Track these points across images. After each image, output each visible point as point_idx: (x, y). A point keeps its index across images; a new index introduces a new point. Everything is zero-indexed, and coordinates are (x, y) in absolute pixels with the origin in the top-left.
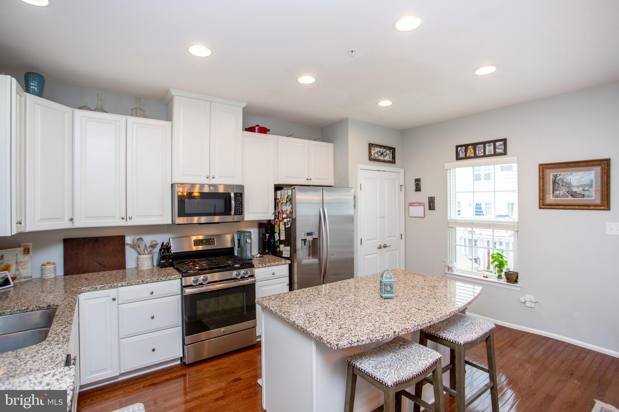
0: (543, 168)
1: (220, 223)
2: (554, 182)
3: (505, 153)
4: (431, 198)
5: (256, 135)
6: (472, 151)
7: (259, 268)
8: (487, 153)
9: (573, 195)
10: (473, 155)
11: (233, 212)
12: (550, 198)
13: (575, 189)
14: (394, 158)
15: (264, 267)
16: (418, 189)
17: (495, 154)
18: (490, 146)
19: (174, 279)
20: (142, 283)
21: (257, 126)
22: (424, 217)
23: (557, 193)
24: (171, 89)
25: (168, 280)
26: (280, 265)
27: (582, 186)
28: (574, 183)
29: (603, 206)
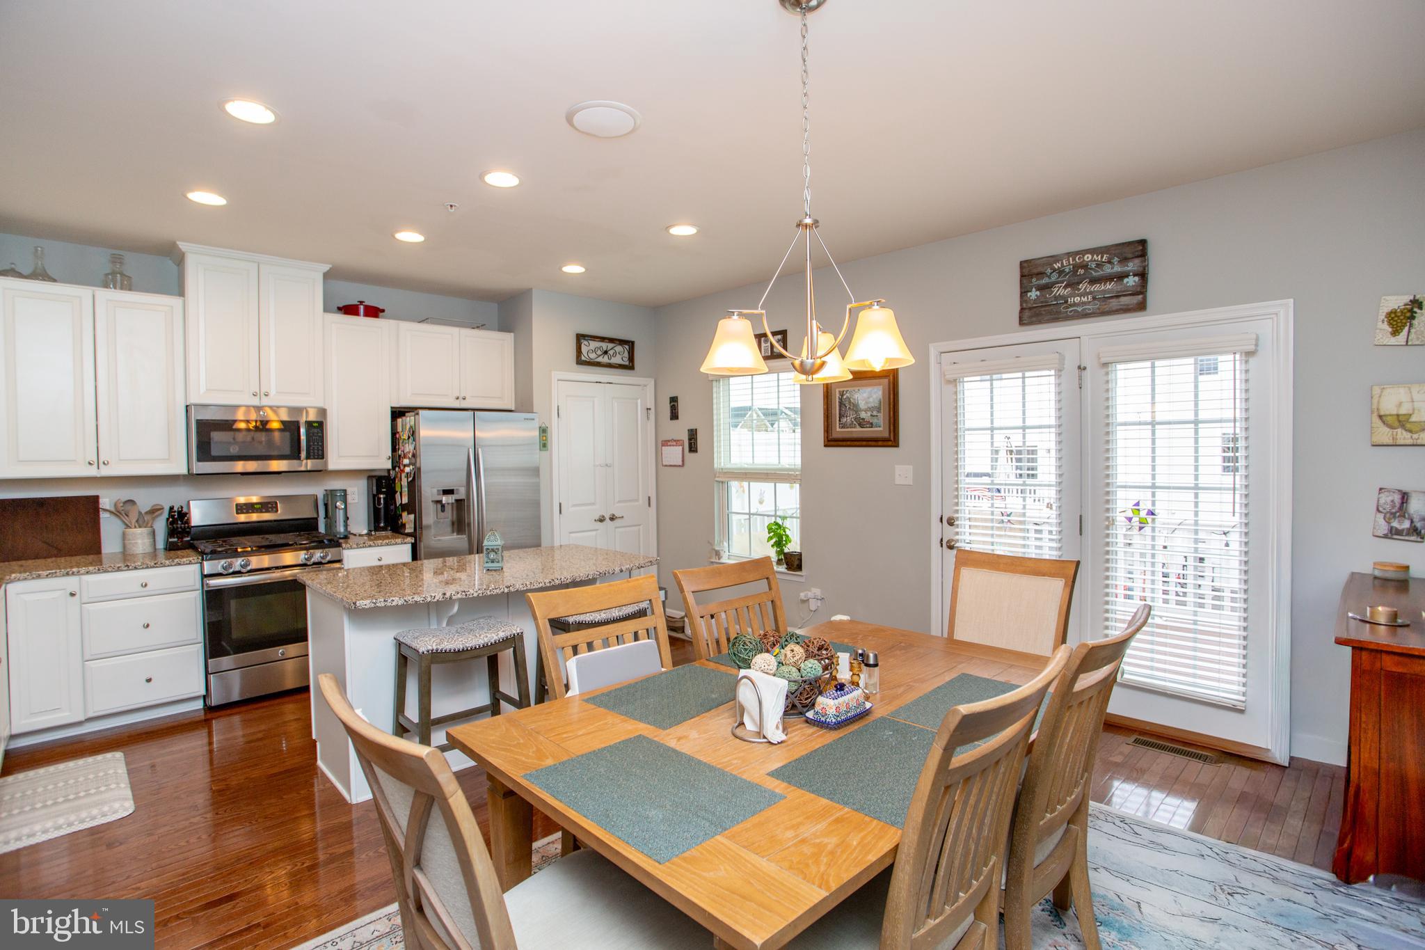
1: (283, 474)
2: (841, 403)
3: (784, 354)
4: (692, 430)
5: (361, 321)
7: (351, 548)
9: (861, 423)
11: (303, 454)
12: (838, 431)
13: (863, 415)
14: (631, 359)
15: (361, 547)
16: (674, 416)
18: (766, 341)
19: (187, 564)
20: (126, 568)
21: (361, 302)
22: (683, 465)
23: (844, 420)
24: (178, 243)
25: (175, 565)
26: (393, 544)
27: (871, 409)
28: (862, 405)
29: (891, 440)
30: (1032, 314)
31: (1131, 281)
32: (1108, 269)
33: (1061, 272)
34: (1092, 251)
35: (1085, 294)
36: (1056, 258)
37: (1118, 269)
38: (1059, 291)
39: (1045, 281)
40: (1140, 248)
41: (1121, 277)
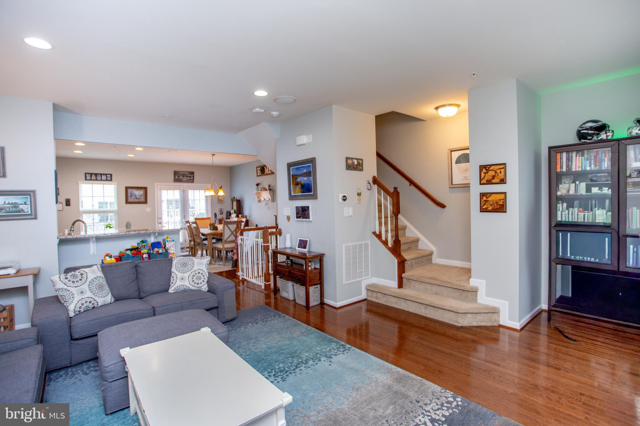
0: (127, 188)
2: (131, 194)
3: (111, 180)
4: (68, 199)
6: (95, 177)
8: (103, 179)
9: (137, 198)
10: (95, 179)
12: (130, 200)
13: (137, 197)
17: (107, 180)
18: (104, 176)
22: (64, 210)
23: (132, 198)
27: (140, 196)
28: (137, 194)
29: (146, 202)
30: (176, 180)
31: (192, 178)
32: (189, 175)
33: (181, 174)
34: (186, 172)
35: (185, 178)
36: (180, 172)
37: (190, 176)
38: (181, 177)
39: (179, 175)
40: (192, 173)
41: (191, 177)
